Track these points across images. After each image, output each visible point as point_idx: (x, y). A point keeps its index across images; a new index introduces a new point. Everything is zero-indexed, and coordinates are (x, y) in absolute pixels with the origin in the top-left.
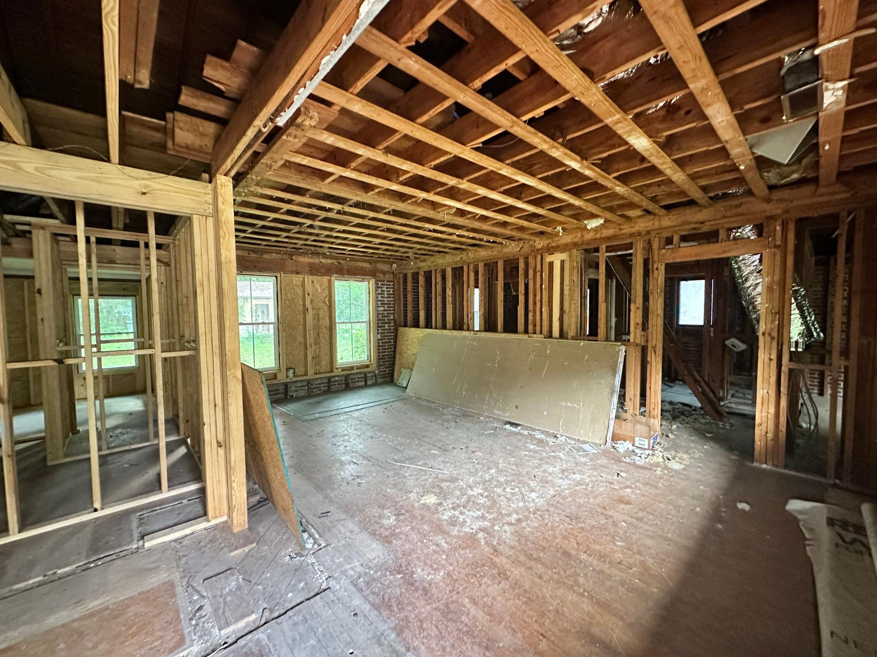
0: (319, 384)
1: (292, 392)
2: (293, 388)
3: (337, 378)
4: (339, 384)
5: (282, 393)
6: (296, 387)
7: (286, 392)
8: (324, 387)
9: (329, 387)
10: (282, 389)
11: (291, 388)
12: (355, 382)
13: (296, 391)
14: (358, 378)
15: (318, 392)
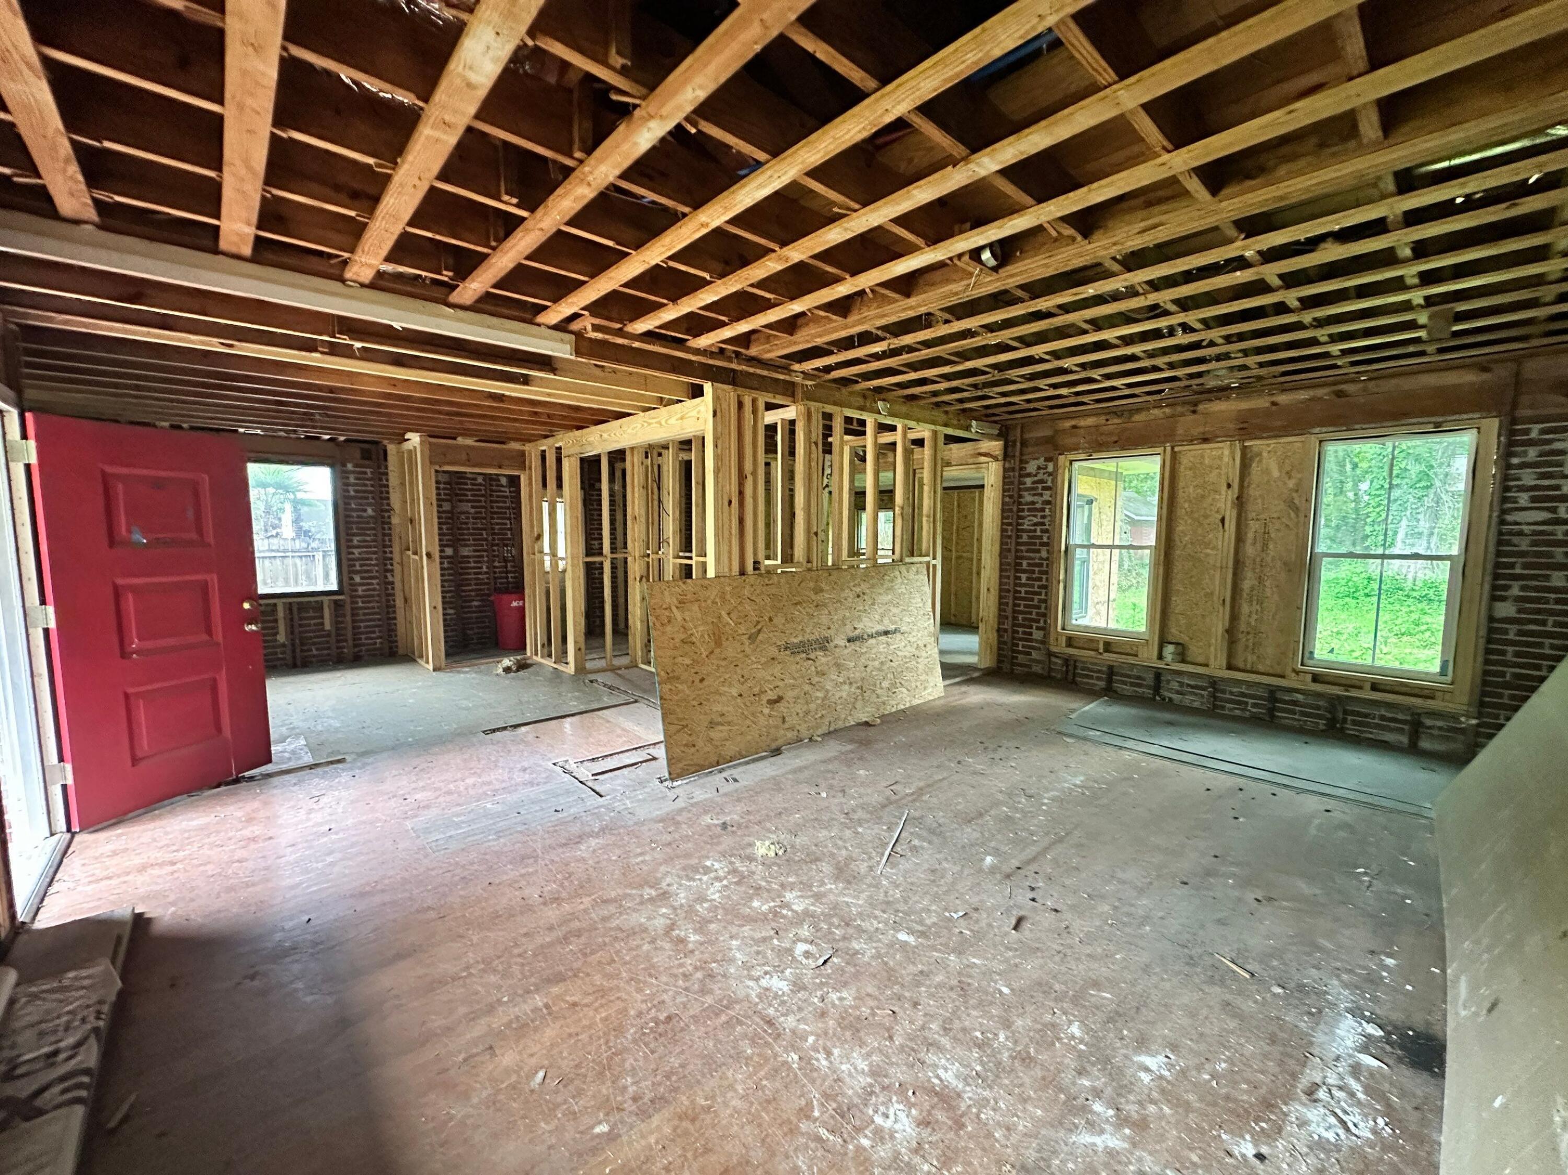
0: (1243, 695)
1: (1170, 690)
2: (1175, 685)
3: (1300, 697)
4: (1303, 714)
5: (1148, 687)
6: (1181, 684)
7: (1157, 688)
8: (1255, 705)
9: (1271, 711)
10: (1150, 678)
11: (1168, 682)
12: (1368, 725)
13: (1178, 692)
14: (1383, 718)
15: (1237, 712)
